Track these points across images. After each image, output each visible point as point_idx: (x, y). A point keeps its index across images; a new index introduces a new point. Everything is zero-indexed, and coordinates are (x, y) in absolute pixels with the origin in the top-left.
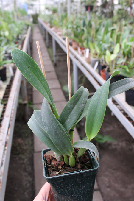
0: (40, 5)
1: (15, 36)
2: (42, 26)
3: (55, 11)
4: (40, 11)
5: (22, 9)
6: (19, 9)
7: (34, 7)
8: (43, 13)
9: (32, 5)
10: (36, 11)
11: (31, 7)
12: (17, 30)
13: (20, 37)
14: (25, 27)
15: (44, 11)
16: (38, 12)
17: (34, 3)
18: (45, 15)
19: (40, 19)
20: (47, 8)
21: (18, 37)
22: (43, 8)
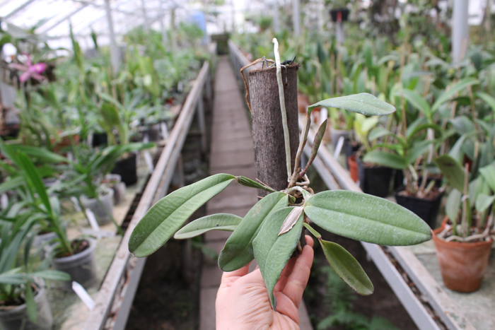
0: (233, 12)
1: (168, 84)
2: (237, 59)
3: (265, 25)
4: (233, 26)
5: (189, 24)
6: (181, 24)
7: (221, 17)
8: (240, 30)
9: (216, 14)
10: (225, 26)
11: (212, 18)
12: (173, 70)
13: (180, 87)
14: (195, 64)
15: (243, 26)
16: (229, 29)
17: (219, 9)
18: (243, 34)
19: (233, 45)
20: (248, 20)
21: (175, 87)
22: (240, 19)
